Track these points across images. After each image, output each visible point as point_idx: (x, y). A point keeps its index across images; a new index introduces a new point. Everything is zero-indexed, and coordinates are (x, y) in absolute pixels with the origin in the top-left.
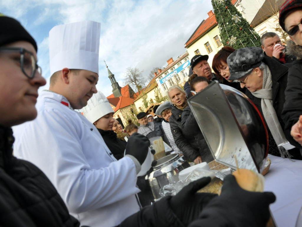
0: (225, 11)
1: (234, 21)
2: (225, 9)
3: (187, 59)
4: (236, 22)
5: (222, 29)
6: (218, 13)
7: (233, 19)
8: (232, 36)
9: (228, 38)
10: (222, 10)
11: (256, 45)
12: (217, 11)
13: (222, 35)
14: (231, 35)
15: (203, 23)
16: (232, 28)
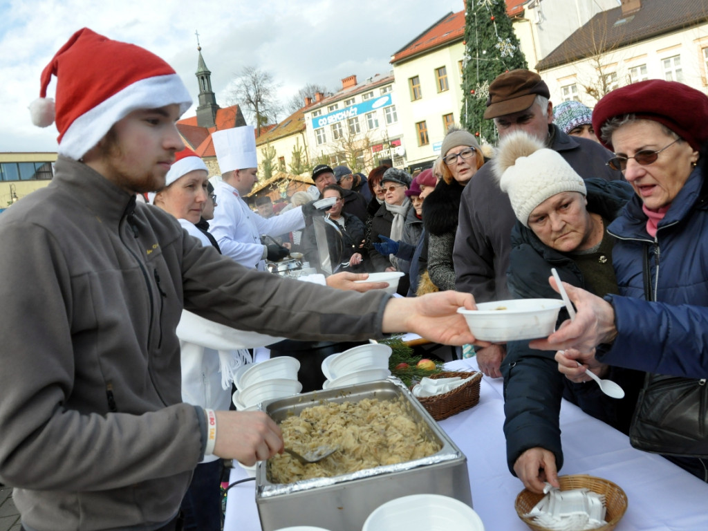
0: (488, 25)
1: (499, 52)
2: (489, 21)
3: (388, 89)
4: (503, 54)
5: (471, 60)
6: (472, 24)
7: (498, 46)
8: (485, 80)
9: (477, 82)
10: (481, 21)
12: (472, 19)
13: (468, 72)
14: (484, 78)
15: (448, 19)
16: (490, 64)
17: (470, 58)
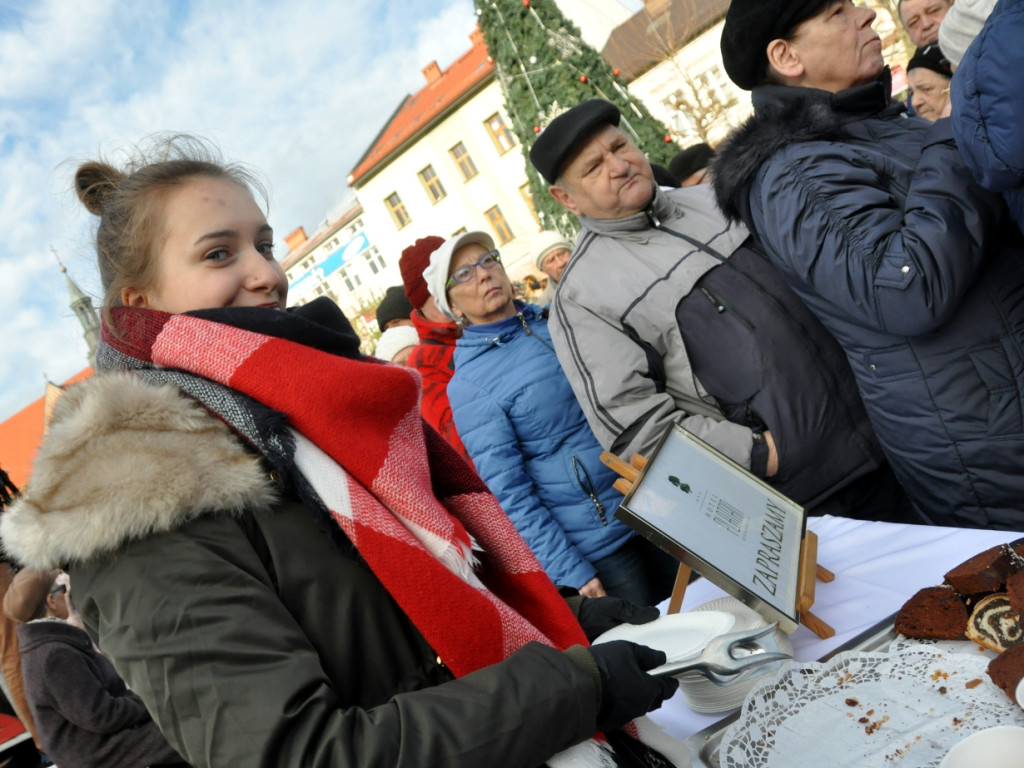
0: (523, 15)
1: (557, 52)
2: (521, 9)
3: (357, 226)
4: (566, 53)
5: (515, 81)
6: (496, 24)
7: (551, 42)
8: (551, 103)
9: (538, 111)
10: (509, 12)
11: (640, 135)
12: (491, 15)
13: (515, 102)
14: (548, 99)
15: (407, 105)
16: (549, 75)
17: (510, 79)
